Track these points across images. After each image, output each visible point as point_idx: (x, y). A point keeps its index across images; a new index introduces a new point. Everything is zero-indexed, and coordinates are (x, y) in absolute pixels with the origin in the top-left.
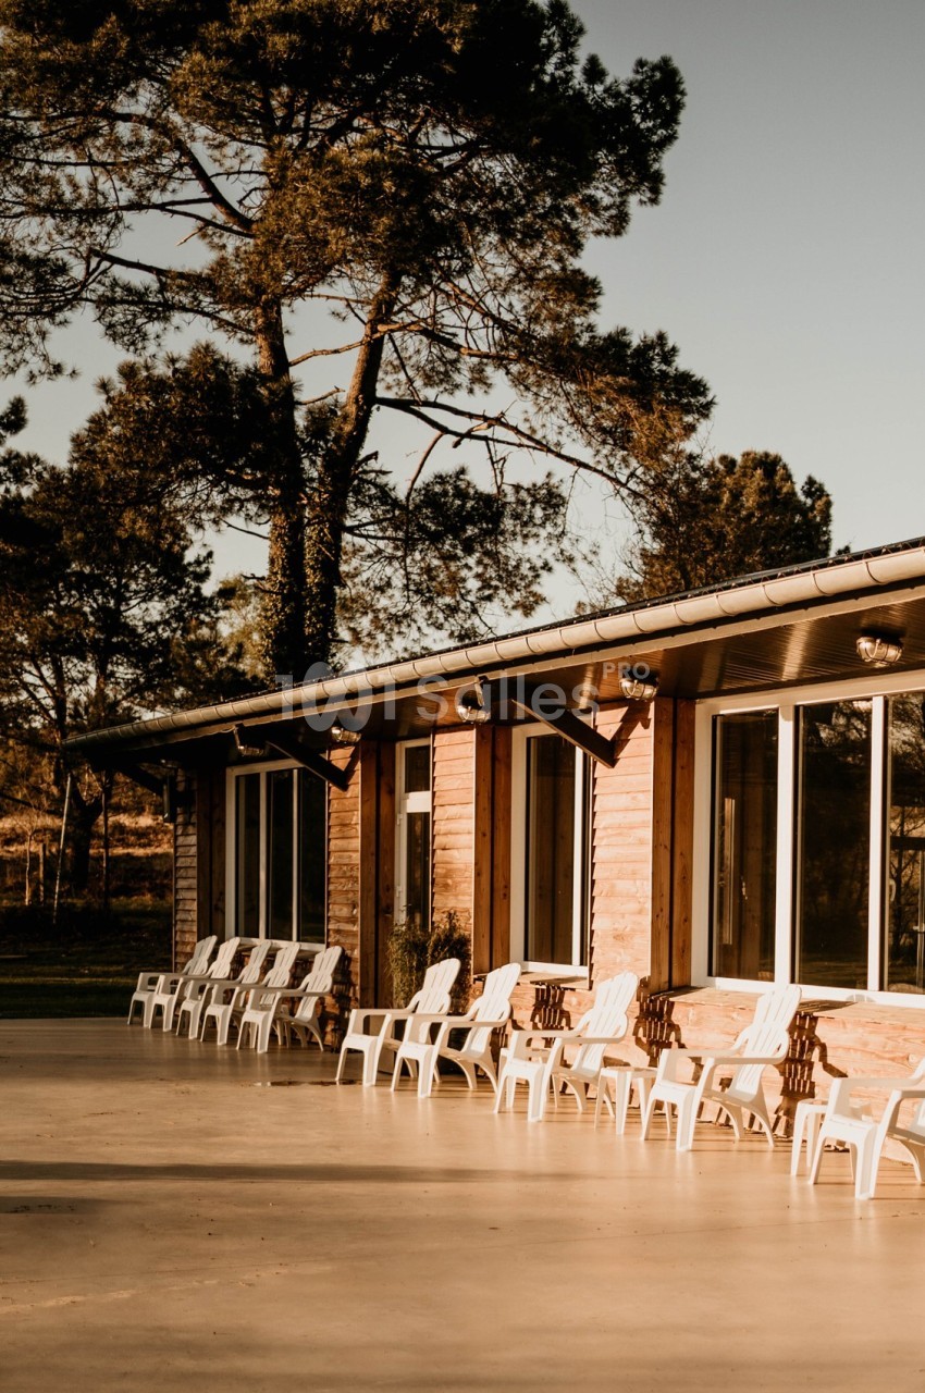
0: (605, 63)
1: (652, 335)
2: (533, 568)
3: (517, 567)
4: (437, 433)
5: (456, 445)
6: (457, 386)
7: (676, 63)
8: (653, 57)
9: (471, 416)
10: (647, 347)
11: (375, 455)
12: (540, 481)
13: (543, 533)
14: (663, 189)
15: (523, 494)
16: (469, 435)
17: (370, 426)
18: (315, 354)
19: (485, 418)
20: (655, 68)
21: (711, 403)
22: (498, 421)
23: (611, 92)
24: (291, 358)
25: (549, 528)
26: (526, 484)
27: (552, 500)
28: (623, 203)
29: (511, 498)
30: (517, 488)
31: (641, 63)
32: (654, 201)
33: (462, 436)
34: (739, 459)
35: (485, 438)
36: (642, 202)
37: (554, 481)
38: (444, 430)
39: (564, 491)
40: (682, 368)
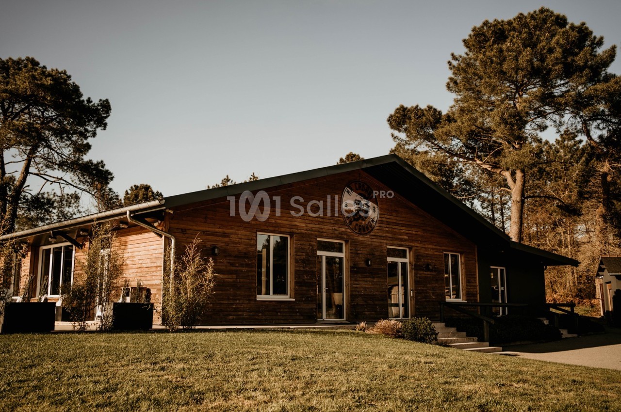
0: (92, 99)
1: (100, 161)
2: (71, 214)
3: (67, 213)
4: (46, 181)
5: (51, 184)
6: (55, 169)
7: (110, 101)
8: (104, 99)
9: (54, 178)
10: (98, 164)
11: (29, 186)
12: (73, 193)
13: (74, 206)
14: (107, 126)
15: (69, 196)
16: (55, 182)
17: (27, 179)
18: (12, 162)
19: (58, 178)
20: (104, 101)
21: (113, 177)
22: (61, 179)
23: (94, 105)
24: (5, 163)
25: (75, 204)
26: (70, 194)
27: (77, 198)
28: (95, 130)
29: (66, 197)
30: (68, 195)
31: (101, 100)
32: (105, 129)
33: (53, 182)
34: (139, 186)
35: (59, 183)
36: (101, 129)
37: (77, 193)
38: (48, 180)
39: (79, 195)
40: (106, 169)
